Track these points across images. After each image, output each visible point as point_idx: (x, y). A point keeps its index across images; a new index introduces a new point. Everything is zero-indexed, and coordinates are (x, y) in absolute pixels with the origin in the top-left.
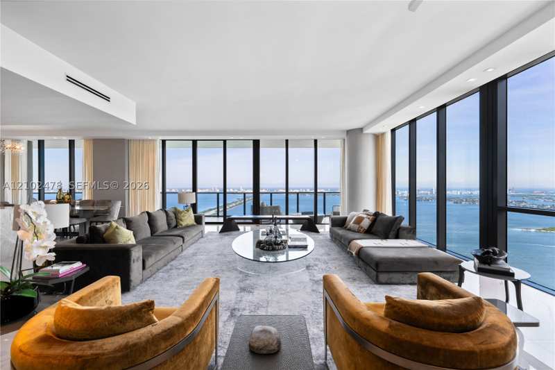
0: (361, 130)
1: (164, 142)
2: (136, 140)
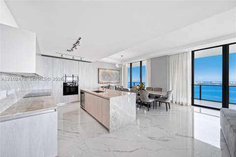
2: (174, 55)
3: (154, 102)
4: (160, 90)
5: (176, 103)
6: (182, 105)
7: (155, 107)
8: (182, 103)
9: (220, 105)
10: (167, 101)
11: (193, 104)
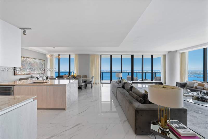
0: (176, 51)
1: (101, 55)
2: (93, 55)
3: (84, 85)
4: (86, 76)
5: (94, 84)
6: (97, 84)
7: (85, 88)
8: (97, 83)
9: (109, 81)
10: (91, 83)
11: (101, 83)
